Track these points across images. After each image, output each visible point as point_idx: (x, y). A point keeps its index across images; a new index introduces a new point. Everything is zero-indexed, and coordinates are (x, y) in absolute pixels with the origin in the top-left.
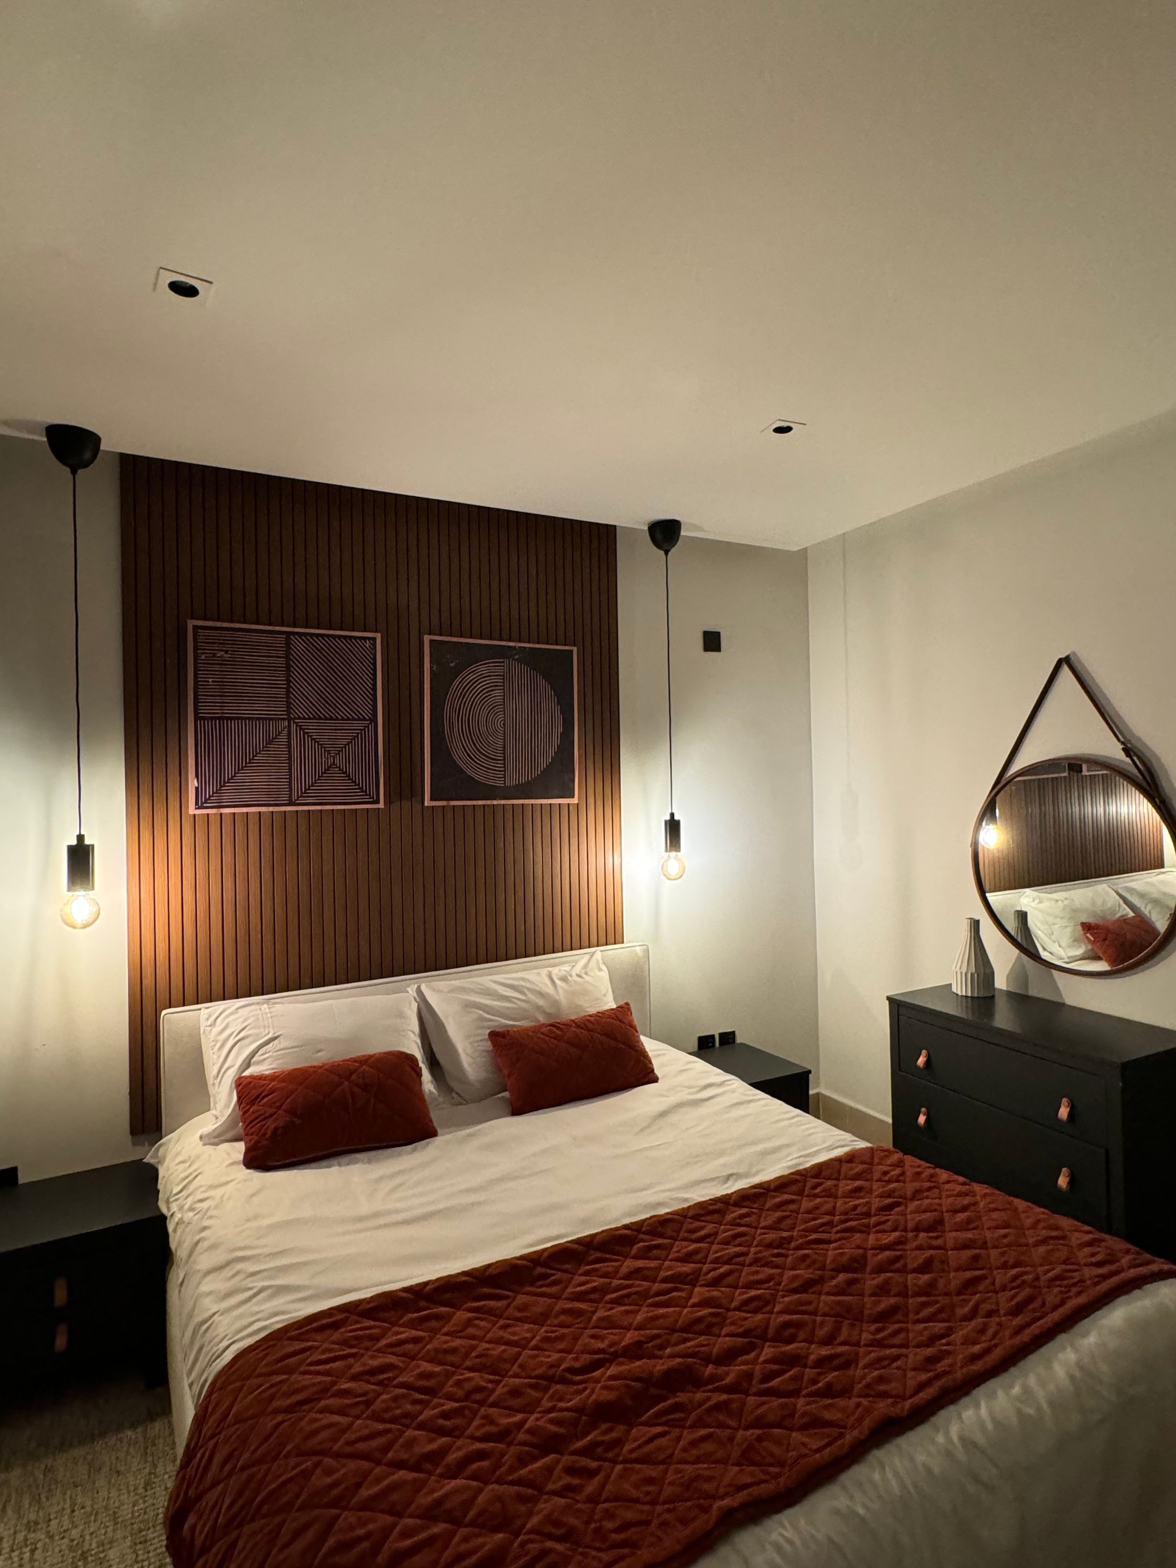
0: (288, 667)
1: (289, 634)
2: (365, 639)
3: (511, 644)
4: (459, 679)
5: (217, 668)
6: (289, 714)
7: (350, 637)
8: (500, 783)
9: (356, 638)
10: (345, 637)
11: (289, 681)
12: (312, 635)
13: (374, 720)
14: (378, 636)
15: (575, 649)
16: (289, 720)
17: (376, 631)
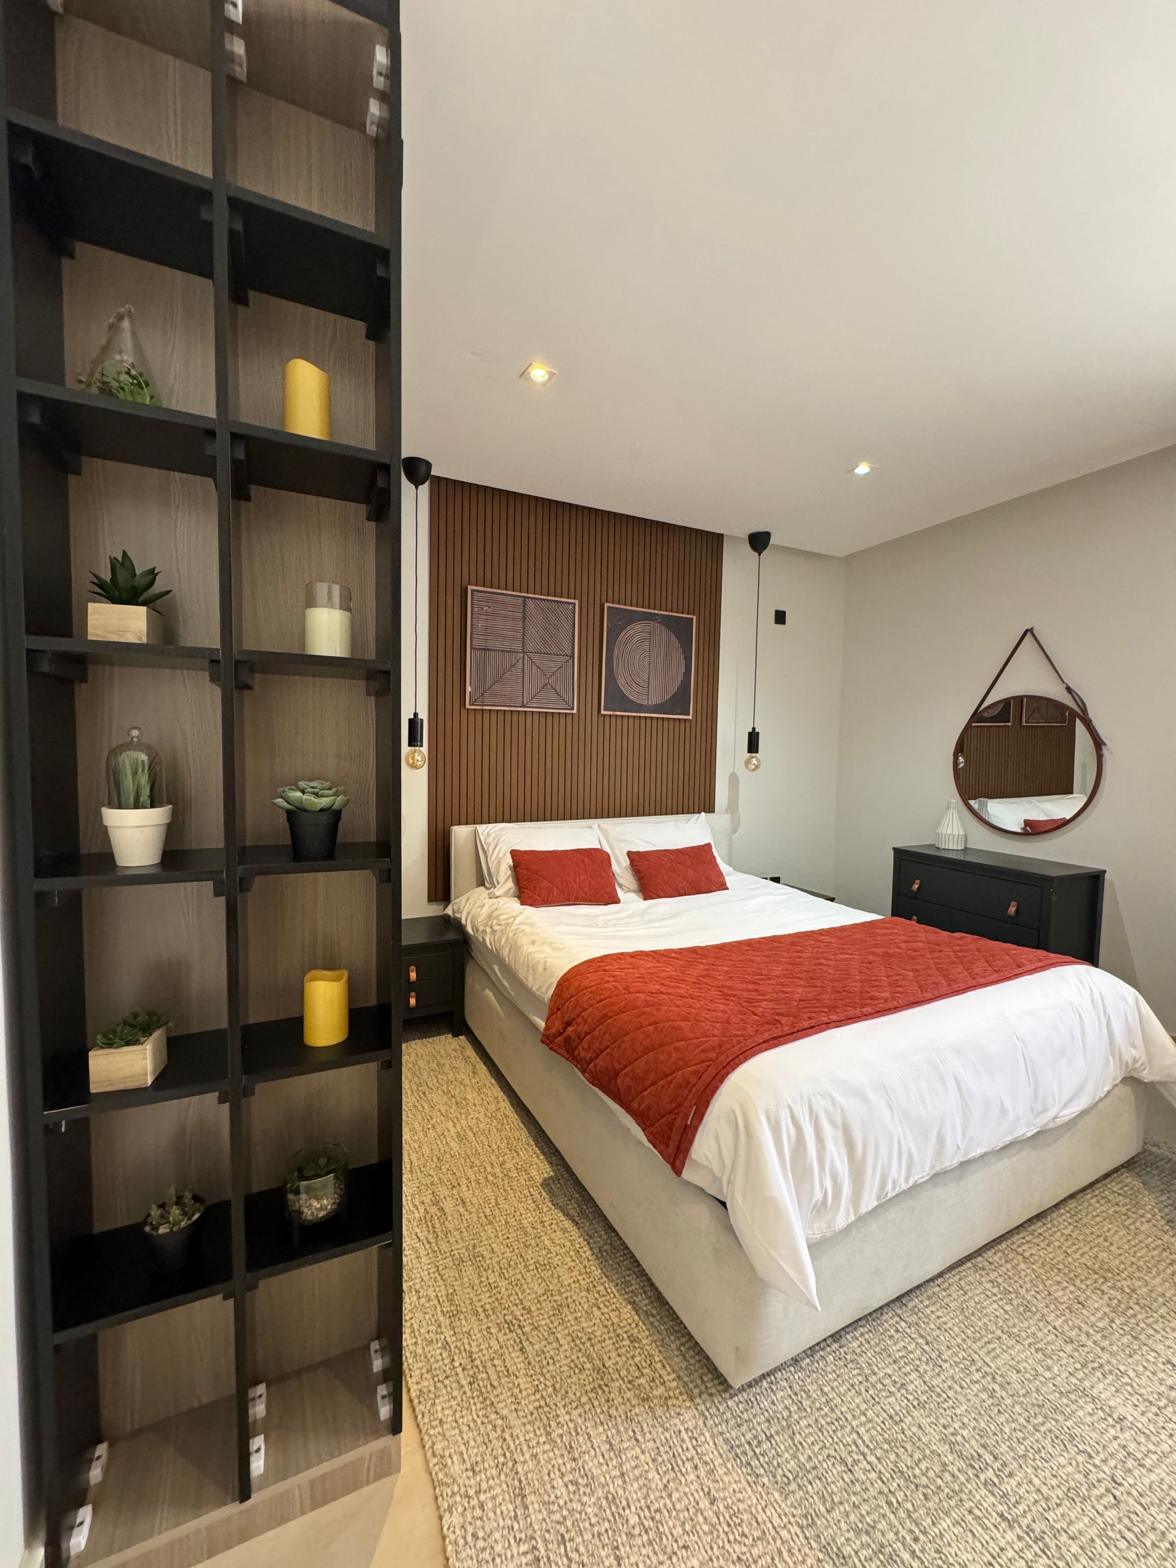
0: (524, 619)
1: (525, 598)
2: (568, 603)
3: (656, 612)
4: (623, 634)
5: (484, 617)
6: (524, 649)
7: (561, 602)
8: (645, 703)
9: (564, 602)
10: (557, 601)
11: (524, 628)
12: (538, 599)
13: (573, 657)
14: (577, 602)
15: (694, 617)
16: (524, 653)
17: (575, 598)
